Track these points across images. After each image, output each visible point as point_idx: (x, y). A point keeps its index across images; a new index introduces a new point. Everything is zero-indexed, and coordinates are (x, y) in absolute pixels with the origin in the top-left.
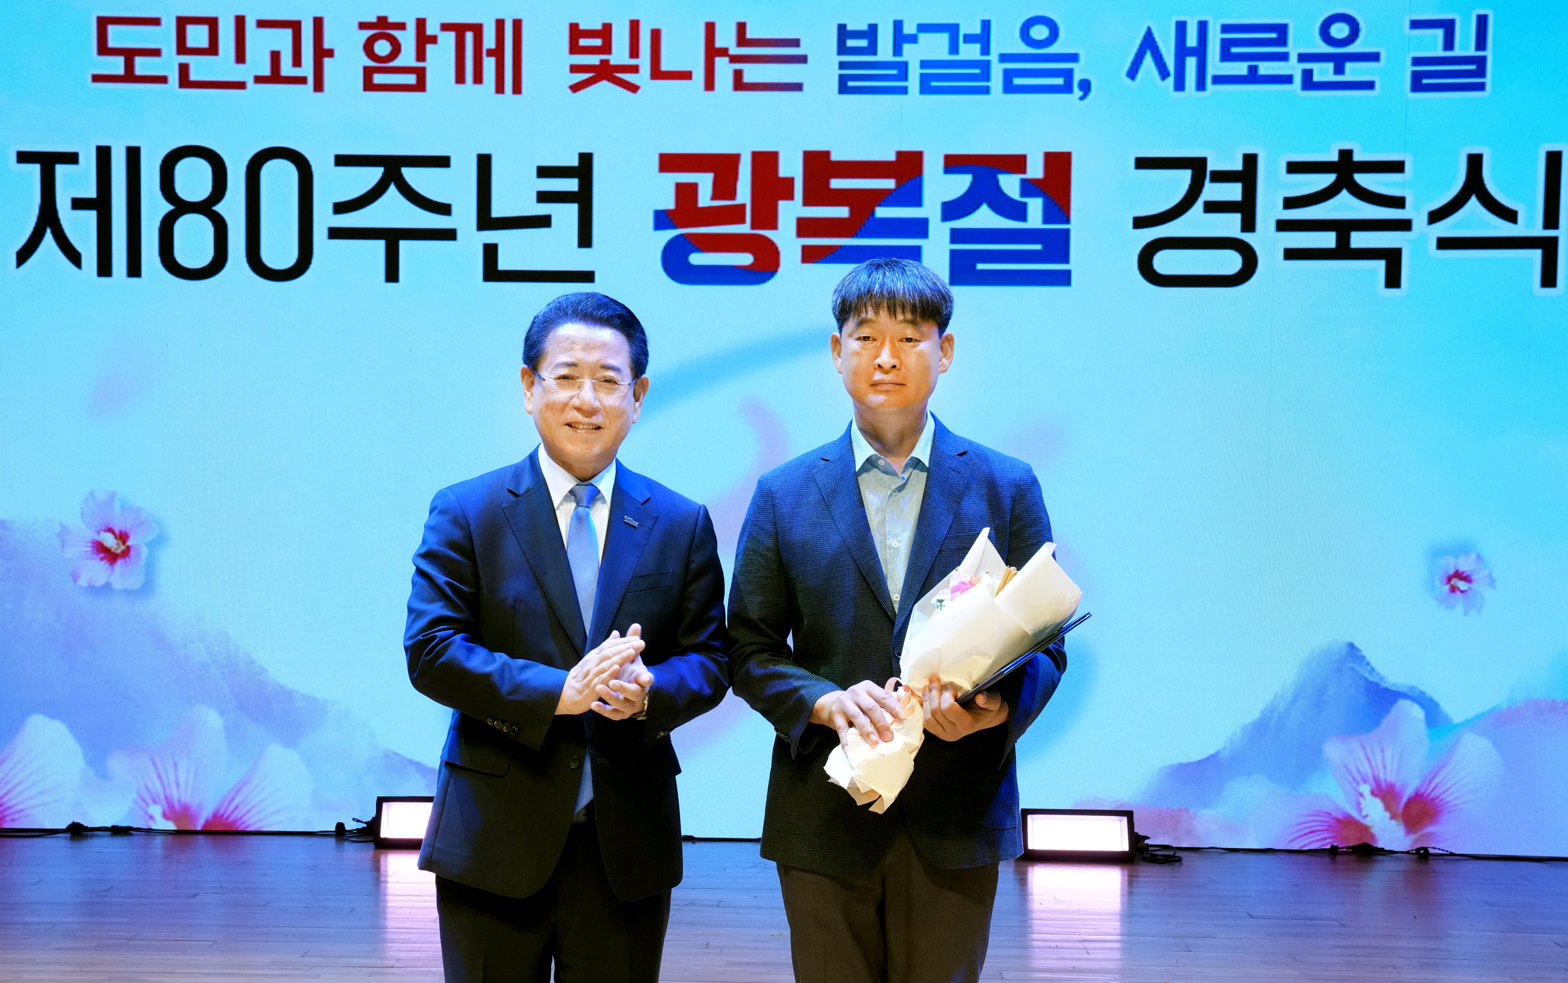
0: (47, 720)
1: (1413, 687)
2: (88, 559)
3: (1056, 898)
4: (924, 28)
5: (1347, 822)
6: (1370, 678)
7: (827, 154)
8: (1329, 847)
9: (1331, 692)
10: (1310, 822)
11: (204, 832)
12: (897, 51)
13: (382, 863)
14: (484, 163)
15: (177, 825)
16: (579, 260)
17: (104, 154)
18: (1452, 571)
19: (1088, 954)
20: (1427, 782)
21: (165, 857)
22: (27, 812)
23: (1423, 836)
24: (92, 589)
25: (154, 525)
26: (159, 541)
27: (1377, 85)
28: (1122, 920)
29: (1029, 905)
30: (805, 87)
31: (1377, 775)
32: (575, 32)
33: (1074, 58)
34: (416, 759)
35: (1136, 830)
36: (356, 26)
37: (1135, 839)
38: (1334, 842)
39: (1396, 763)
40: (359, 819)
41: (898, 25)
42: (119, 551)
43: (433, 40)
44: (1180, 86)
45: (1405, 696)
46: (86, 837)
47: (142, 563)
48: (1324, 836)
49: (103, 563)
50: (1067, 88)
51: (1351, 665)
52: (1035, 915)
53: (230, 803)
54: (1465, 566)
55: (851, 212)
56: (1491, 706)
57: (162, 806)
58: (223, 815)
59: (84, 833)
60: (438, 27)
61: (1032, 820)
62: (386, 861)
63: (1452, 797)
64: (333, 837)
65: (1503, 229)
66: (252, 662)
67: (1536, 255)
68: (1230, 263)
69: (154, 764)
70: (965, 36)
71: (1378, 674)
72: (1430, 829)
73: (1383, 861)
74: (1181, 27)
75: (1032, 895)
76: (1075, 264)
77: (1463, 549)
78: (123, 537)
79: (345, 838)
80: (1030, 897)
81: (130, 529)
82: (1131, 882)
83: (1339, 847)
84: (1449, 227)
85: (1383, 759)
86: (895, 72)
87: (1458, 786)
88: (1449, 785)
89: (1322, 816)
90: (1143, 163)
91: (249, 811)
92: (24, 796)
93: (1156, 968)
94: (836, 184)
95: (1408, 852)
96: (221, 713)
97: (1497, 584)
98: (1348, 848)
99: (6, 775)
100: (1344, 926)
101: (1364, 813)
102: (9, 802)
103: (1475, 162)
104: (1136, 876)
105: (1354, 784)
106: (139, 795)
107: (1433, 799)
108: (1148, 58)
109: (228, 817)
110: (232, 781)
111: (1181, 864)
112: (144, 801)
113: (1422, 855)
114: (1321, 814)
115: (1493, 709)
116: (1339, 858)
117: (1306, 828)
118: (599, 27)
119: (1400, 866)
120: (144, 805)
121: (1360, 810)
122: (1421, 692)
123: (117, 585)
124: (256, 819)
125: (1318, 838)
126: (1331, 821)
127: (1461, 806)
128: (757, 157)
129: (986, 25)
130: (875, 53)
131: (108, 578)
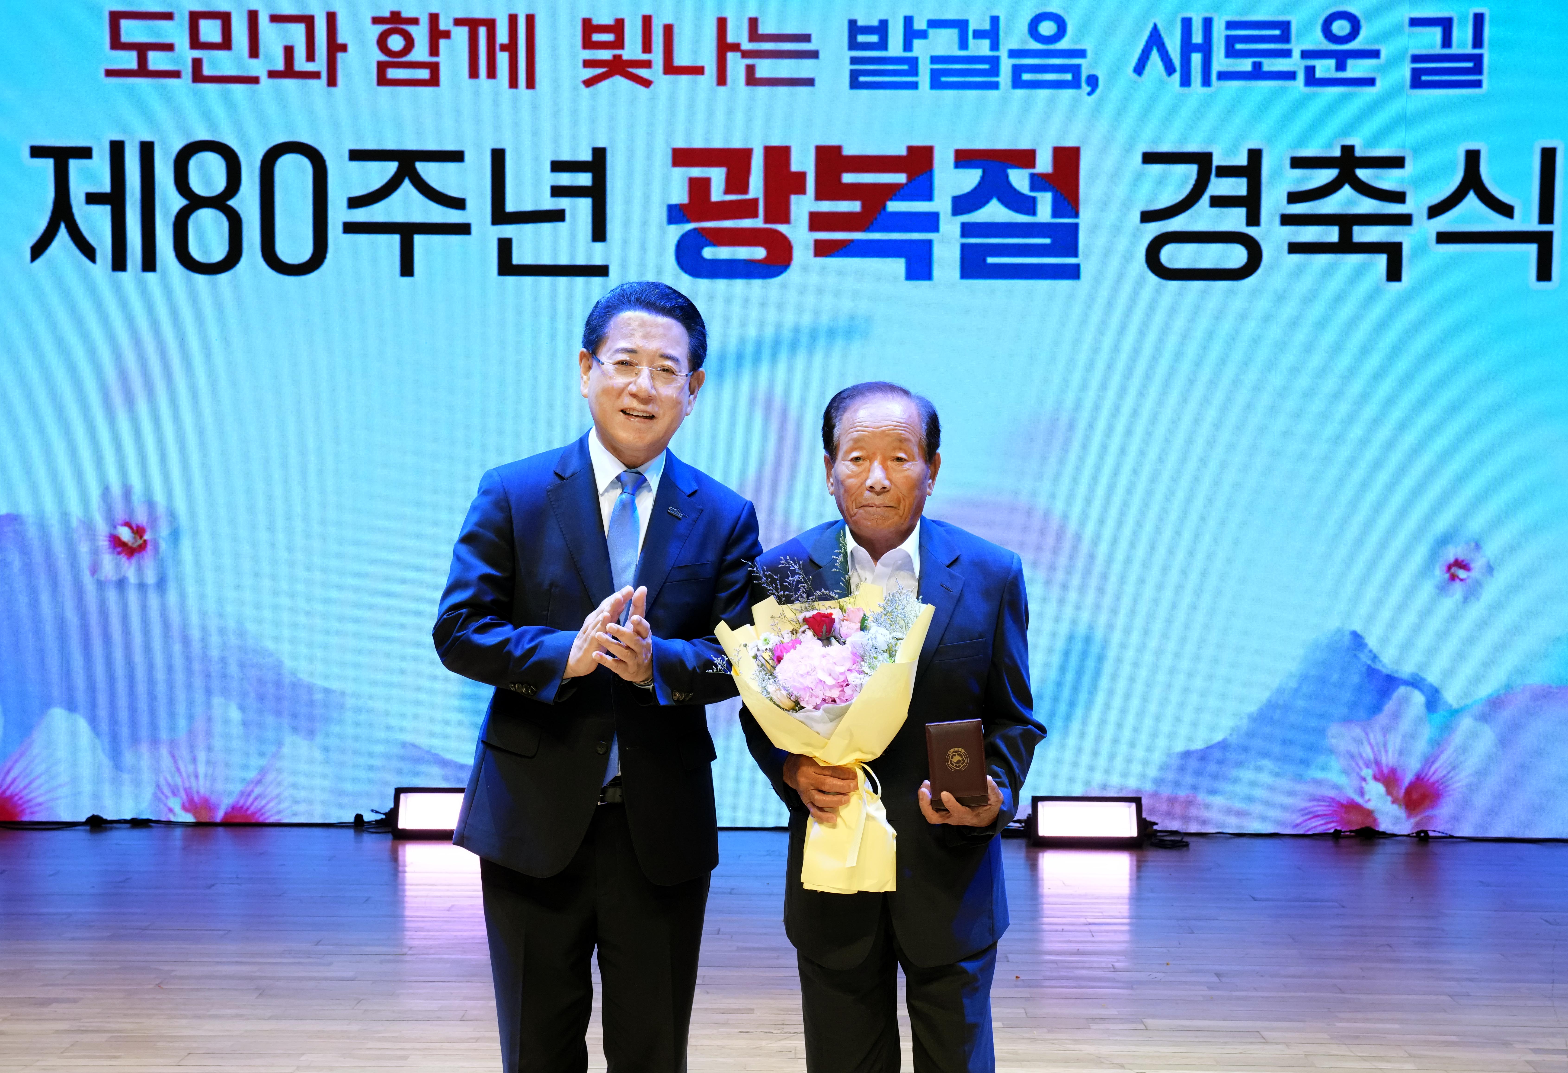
0: (67, 714)
1: (1413, 675)
2: (104, 554)
3: (1064, 883)
4: (934, 24)
5: (1350, 807)
6: (1373, 665)
7: (839, 148)
8: (1332, 831)
9: (1334, 679)
10: (1314, 808)
11: (224, 825)
12: (908, 47)
13: (400, 853)
14: (498, 157)
15: (196, 817)
16: (593, 254)
17: (117, 149)
18: (1451, 560)
19: (1093, 936)
20: (1427, 767)
21: (184, 848)
22: (46, 805)
23: (1423, 820)
24: (110, 584)
25: (171, 519)
26: (177, 534)
27: (1378, 82)
28: (1130, 904)
29: (1040, 890)
30: (817, 82)
31: (1379, 762)
32: (588, 27)
33: (1082, 54)
34: (435, 750)
35: (1144, 816)
36: (369, 21)
37: (1143, 824)
38: (1337, 826)
39: (1397, 748)
40: (378, 810)
41: (908, 21)
42: (136, 545)
43: (447, 35)
44: (1185, 81)
45: (1406, 682)
46: (105, 830)
47: (159, 557)
48: (1329, 819)
49: (120, 557)
50: (1075, 84)
51: (1354, 652)
52: (1045, 900)
53: (249, 795)
54: (1464, 555)
55: (863, 206)
56: (1489, 691)
57: (182, 798)
58: (242, 807)
59: (103, 825)
60: (451, 22)
61: (1043, 806)
62: (404, 851)
63: (1450, 782)
64: (351, 829)
65: (1499, 223)
66: (270, 655)
67: (1532, 249)
68: (1236, 257)
69: (173, 756)
70: (975, 32)
71: (1380, 661)
72: (1430, 813)
73: (1384, 844)
74: (1187, 24)
75: (1043, 880)
76: (1083, 258)
77: (1463, 537)
78: (140, 531)
79: (363, 828)
80: (1040, 882)
81: (146, 524)
82: (1139, 868)
83: (1343, 831)
84: (1448, 222)
85: (1385, 745)
86: (905, 67)
87: (1457, 770)
88: (1449, 769)
89: (1327, 802)
90: (1150, 158)
91: (269, 803)
92: (42, 791)
93: (1159, 950)
94: (848, 178)
95: (1408, 836)
96: (241, 706)
97: (1495, 572)
98: (1351, 831)
100: (1343, 907)
101: (1367, 799)
102: (28, 795)
103: (1473, 158)
104: (1145, 861)
105: (1358, 770)
106: (158, 787)
107: (1434, 783)
108: (1155, 55)
109: (247, 809)
110: (251, 773)
111: (1188, 849)
112: (163, 793)
113: (1422, 838)
114: (1325, 800)
115: (1491, 695)
116: (1343, 842)
117: (1310, 813)
118: (611, 22)
119: (1402, 849)
120: (163, 798)
121: (1363, 796)
122: (1421, 678)
123: (134, 579)
124: (275, 810)
125: (1322, 822)
126: (1335, 805)
127: (1460, 790)
128: (769, 151)
129: (995, 20)
130: (885, 48)
131: (126, 571)
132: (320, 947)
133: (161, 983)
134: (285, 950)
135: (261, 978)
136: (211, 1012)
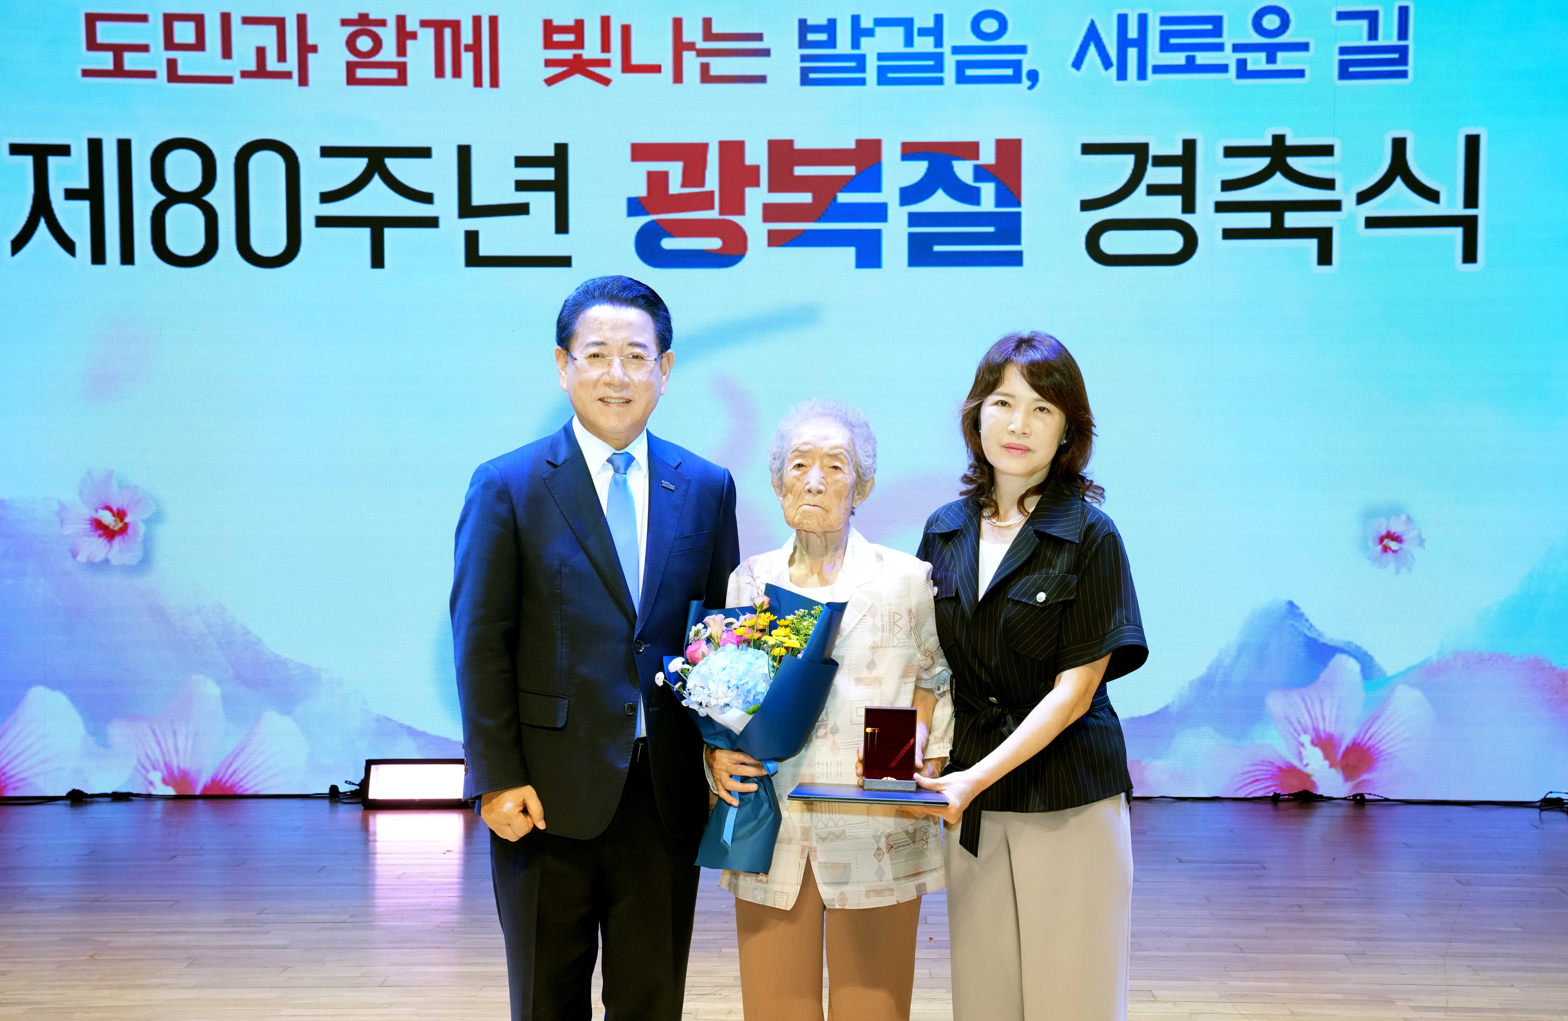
0: (48, 691)
1: (1349, 642)
2: (85, 536)
4: (879, 22)
5: (1289, 770)
6: (1309, 634)
7: (791, 142)
8: (1271, 794)
9: (1272, 647)
10: (1255, 771)
11: (203, 797)
12: (856, 44)
13: (371, 821)
14: (464, 153)
15: (176, 791)
16: (556, 246)
17: (95, 147)
18: (1384, 532)
20: (1364, 731)
21: (165, 820)
22: (29, 781)
23: (1360, 783)
24: (91, 565)
25: (151, 502)
26: (156, 518)
27: (1307, 74)
30: (769, 79)
31: (1316, 726)
32: (549, 28)
33: (1022, 49)
36: (338, 23)
38: (1277, 789)
39: (1334, 713)
40: (349, 781)
41: (856, 19)
42: (116, 528)
43: (413, 36)
44: (1122, 75)
45: (1342, 651)
46: (86, 803)
47: (139, 539)
48: (1269, 784)
49: (101, 539)
50: (1016, 79)
51: (1291, 622)
53: (228, 767)
54: (1396, 528)
55: (814, 198)
56: (1422, 659)
57: (162, 772)
58: (221, 780)
59: (84, 799)
60: (417, 24)
62: (375, 820)
63: (1387, 746)
64: (326, 799)
65: (1426, 208)
66: (248, 633)
67: (1458, 232)
68: (1172, 242)
69: (154, 732)
70: (919, 30)
71: (1316, 630)
72: (1366, 776)
73: (1322, 807)
74: (1123, 20)
76: (1026, 245)
77: (1394, 511)
78: (120, 514)
79: (338, 799)
81: (127, 507)
83: (1282, 794)
84: (1377, 207)
85: (1322, 709)
86: (853, 64)
87: (1392, 735)
88: (1384, 734)
89: (1267, 766)
90: (1089, 149)
91: (246, 775)
92: (26, 765)
94: (800, 171)
95: (1345, 799)
96: (219, 682)
97: (1426, 544)
98: (1289, 795)
99: (8, 746)
100: (1265, 868)
101: (1305, 762)
102: (10, 771)
103: (1399, 145)
105: (1296, 735)
106: (139, 761)
107: (1369, 749)
108: (1092, 50)
109: (226, 781)
110: (230, 746)
112: (143, 767)
113: (1359, 801)
114: (1265, 763)
115: (1424, 662)
116: (1282, 805)
117: (1251, 776)
118: (571, 23)
119: (1338, 811)
120: (144, 772)
121: (1301, 760)
122: (1356, 646)
123: (115, 560)
124: (253, 783)
125: (1262, 786)
126: (1274, 769)
127: (1395, 754)
128: (724, 146)
129: (939, 19)
130: (834, 46)
131: (107, 554)
132: (263, 916)
133: (95, 954)
134: (227, 920)
135: (196, 947)
136: (138, 982)
